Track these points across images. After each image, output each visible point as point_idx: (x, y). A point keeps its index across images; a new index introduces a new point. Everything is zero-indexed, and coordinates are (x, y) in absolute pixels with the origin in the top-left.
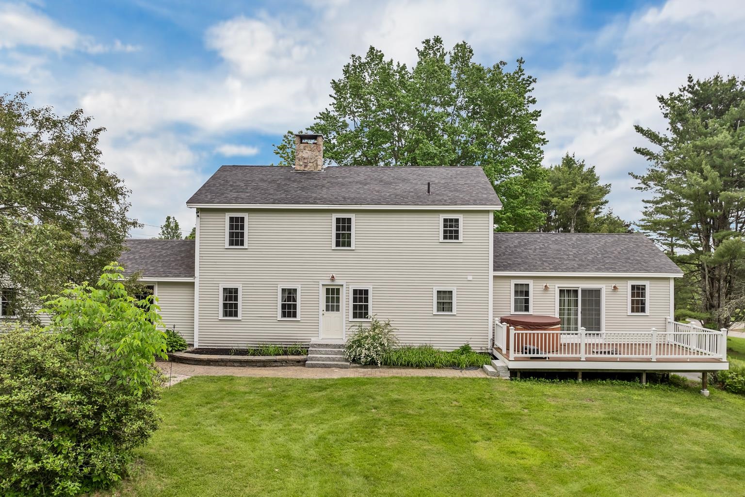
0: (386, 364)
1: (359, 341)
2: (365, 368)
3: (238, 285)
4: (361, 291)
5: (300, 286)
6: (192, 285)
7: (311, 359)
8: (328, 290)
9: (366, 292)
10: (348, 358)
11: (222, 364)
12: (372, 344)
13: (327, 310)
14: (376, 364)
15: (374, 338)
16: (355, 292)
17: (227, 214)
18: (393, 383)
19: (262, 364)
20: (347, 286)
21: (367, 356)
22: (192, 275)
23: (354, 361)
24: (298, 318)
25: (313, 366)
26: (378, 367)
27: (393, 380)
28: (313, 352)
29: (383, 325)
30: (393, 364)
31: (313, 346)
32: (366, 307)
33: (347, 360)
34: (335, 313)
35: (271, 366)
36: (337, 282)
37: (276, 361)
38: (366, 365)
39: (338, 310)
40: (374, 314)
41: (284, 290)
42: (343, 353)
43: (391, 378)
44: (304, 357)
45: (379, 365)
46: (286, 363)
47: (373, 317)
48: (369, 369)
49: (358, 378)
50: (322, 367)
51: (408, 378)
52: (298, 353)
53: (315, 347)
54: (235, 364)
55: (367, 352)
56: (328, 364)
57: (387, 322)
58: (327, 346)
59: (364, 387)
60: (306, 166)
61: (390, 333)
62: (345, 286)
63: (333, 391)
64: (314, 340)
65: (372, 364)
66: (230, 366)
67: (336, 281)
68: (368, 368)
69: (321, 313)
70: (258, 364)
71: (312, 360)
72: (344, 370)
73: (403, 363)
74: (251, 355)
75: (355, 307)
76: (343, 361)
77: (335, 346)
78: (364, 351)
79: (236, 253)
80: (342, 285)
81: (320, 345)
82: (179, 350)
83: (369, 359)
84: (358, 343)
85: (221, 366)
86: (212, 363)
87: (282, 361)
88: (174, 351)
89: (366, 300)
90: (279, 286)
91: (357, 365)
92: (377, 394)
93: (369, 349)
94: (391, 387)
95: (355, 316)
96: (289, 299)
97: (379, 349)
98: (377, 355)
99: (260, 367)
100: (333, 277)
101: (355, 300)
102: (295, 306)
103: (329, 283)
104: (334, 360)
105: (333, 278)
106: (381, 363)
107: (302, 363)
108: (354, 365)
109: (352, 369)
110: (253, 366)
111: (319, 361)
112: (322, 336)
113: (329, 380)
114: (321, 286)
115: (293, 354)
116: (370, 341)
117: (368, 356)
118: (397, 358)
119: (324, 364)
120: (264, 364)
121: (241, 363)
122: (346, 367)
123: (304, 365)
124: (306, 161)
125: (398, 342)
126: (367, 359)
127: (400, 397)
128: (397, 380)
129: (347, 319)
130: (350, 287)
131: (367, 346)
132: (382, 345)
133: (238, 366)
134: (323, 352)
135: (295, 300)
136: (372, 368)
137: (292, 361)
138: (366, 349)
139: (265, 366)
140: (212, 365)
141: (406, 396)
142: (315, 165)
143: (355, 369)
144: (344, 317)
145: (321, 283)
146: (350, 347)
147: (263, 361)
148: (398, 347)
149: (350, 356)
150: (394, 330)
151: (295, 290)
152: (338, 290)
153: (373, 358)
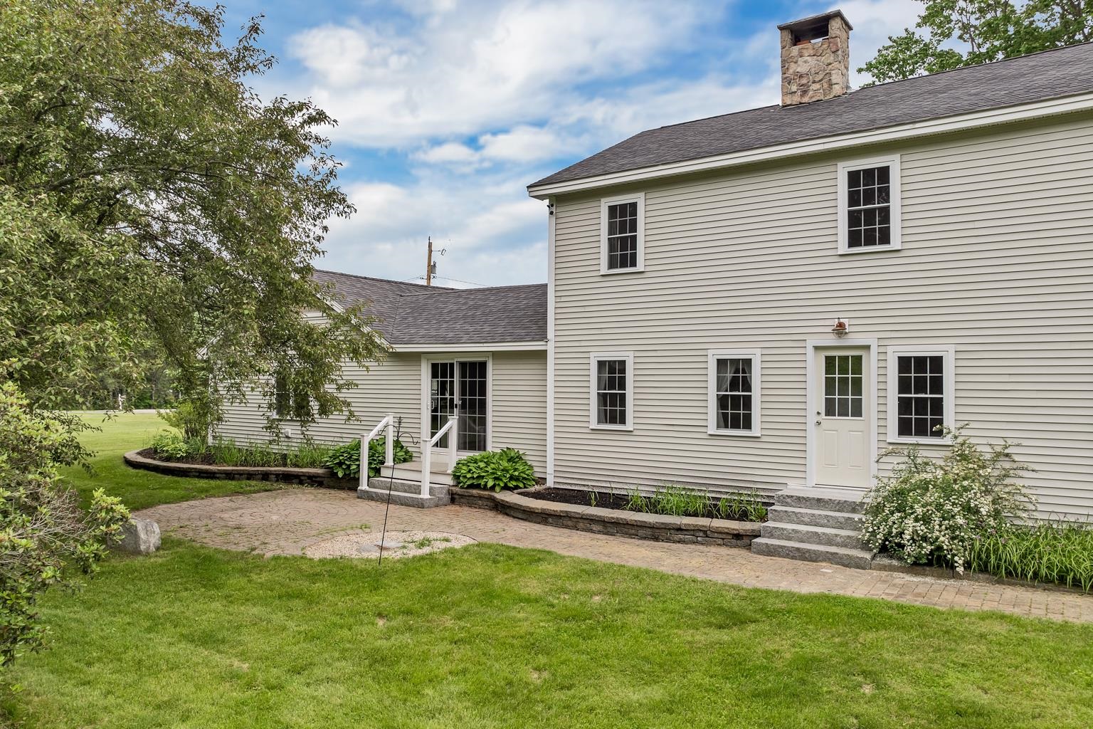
0: (984, 569)
1: (900, 493)
2: (917, 574)
3: (627, 354)
4: (921, 362)
5: (758, 352)
6: (542, 355)
7: (771, 533)
8: (830, 361)
9: (937, 363)
10: (868, 541)
11: (570, 523)
12: (939, 507)
13: (830, 411)
14: (951, 566)
15: (947, 490)
16: (904, 363)
17: (603, 200)
18: (982, 636)
19: (649, 532)
20: (882, 350)
21: (918, 539)
22: (543, 336)
23: (883, 549)
24: (756, 430)
25: (770, 552)
26: (956, 576)
27: (984, 627)
28: (780, 517)
29: (988, 456)
30: (1009, 574)
31: (784, 500)
32: (938, 406)
33: (865, 546)
34: (848, 422)
35: (668, 540)
36: (854, 339)
37: (679, 529)
38: (918, 566)
39: (857, 412)
40: (959, 424)
41: (721, 363)
42: (855, 526)
43: (984, 617)
44: (756, 526)
45: (960, 570)
46: (706, 536)
47: (954, 431)
48: (929, 580)
49: (868, 603)
50: (793, 558)
51: (1044, 627)
52: (744, 516)
53: (787, 504)
54: (595, 527)
55: (921, 528)
56: (808, 551)
57: (998, 449)
58: (819, 502)
59: (871, 636)
60: (805, 93)
61: (1007, 481)
62: (874, 350)
63: (762, 633)
64: (794, 487)
65: (937, 562)
66: (583, 530)
67: (850, 336)
68: (925, 575)
69: (812, 419)
70: (641, 532)
71: (771, 536)
72: (853, 571)
73: (1044, 571)
74: (631, 509)
75: (904, 405)
76: (855, 547)
77: (841, 506)
78: (910, 522)
79: (624, 283)
80: (868, 347)
81: (800, 501)
82: (506, 488)
83: (928, 548)
84: (899, 499)
85: (567, 527)
86: (550, 520)
87: (695, 531)
88: (497, 489)
89: (937, 385)
90: (710, 353)
91: (895, 563)
92: (900, 669)
93: (926, 520)
94: (969, 650)
95: (904, 428)
96: (734, 385)
97: (960, 520)
98: (953, 538)
99: (645, 538)
100: (841, 325)
101: (904, 385)
102: (748, 402)
103: (831, 340)
104: (830, 541)
105: (840, 330)
106: (967, 565)
107: (746, 541)
108: (886, 561)
109: (875, 573)
110: (631, 536)
111: (789, 539)
112: (813, 479)
113: (778, 595)
114: (810, 351)
115: (729, 517)
116: (933, 496)
117: (925, 539)
118: (1024, 556)
119: (798, 549)
120: (655, 534)
121: (605, 526)
122: (859, 565)
123: (748, 547)
124: (804, 81)
125: (1031, 507)
126: (920, 547)
127: (984, 699)
128: (1000, 628)
129: (882, 438)
130: (890, 350)
131: (919, 511)
132: (969, 510)
133: (599, 532)
134: (806, 519)
135: (747, 387)
136: (940, 577)
137: (719, 532)
138: (916, 520)
139: (656, 539)
140: (551, 525)
141: (1014, 699)
142: (826, 86)
143: (884, 574)
144: (874, 430)
145: (812, 341)
146: (877, 510)
147: (652, 527)
148: (1030, 523)
149: (874, 533)
150: (1021, 473)
151: (748, 362)
152: (858, 360)
153: (940, 548)
